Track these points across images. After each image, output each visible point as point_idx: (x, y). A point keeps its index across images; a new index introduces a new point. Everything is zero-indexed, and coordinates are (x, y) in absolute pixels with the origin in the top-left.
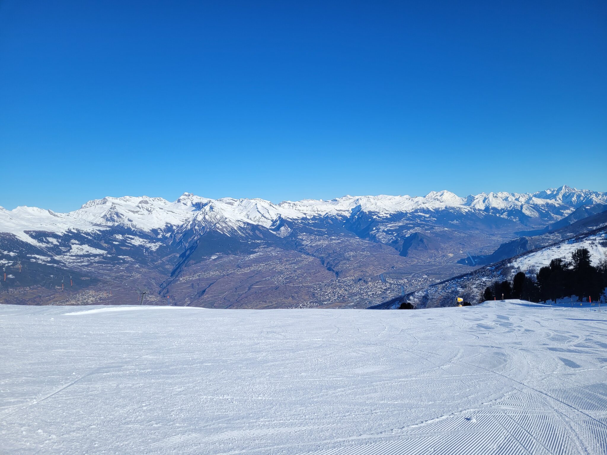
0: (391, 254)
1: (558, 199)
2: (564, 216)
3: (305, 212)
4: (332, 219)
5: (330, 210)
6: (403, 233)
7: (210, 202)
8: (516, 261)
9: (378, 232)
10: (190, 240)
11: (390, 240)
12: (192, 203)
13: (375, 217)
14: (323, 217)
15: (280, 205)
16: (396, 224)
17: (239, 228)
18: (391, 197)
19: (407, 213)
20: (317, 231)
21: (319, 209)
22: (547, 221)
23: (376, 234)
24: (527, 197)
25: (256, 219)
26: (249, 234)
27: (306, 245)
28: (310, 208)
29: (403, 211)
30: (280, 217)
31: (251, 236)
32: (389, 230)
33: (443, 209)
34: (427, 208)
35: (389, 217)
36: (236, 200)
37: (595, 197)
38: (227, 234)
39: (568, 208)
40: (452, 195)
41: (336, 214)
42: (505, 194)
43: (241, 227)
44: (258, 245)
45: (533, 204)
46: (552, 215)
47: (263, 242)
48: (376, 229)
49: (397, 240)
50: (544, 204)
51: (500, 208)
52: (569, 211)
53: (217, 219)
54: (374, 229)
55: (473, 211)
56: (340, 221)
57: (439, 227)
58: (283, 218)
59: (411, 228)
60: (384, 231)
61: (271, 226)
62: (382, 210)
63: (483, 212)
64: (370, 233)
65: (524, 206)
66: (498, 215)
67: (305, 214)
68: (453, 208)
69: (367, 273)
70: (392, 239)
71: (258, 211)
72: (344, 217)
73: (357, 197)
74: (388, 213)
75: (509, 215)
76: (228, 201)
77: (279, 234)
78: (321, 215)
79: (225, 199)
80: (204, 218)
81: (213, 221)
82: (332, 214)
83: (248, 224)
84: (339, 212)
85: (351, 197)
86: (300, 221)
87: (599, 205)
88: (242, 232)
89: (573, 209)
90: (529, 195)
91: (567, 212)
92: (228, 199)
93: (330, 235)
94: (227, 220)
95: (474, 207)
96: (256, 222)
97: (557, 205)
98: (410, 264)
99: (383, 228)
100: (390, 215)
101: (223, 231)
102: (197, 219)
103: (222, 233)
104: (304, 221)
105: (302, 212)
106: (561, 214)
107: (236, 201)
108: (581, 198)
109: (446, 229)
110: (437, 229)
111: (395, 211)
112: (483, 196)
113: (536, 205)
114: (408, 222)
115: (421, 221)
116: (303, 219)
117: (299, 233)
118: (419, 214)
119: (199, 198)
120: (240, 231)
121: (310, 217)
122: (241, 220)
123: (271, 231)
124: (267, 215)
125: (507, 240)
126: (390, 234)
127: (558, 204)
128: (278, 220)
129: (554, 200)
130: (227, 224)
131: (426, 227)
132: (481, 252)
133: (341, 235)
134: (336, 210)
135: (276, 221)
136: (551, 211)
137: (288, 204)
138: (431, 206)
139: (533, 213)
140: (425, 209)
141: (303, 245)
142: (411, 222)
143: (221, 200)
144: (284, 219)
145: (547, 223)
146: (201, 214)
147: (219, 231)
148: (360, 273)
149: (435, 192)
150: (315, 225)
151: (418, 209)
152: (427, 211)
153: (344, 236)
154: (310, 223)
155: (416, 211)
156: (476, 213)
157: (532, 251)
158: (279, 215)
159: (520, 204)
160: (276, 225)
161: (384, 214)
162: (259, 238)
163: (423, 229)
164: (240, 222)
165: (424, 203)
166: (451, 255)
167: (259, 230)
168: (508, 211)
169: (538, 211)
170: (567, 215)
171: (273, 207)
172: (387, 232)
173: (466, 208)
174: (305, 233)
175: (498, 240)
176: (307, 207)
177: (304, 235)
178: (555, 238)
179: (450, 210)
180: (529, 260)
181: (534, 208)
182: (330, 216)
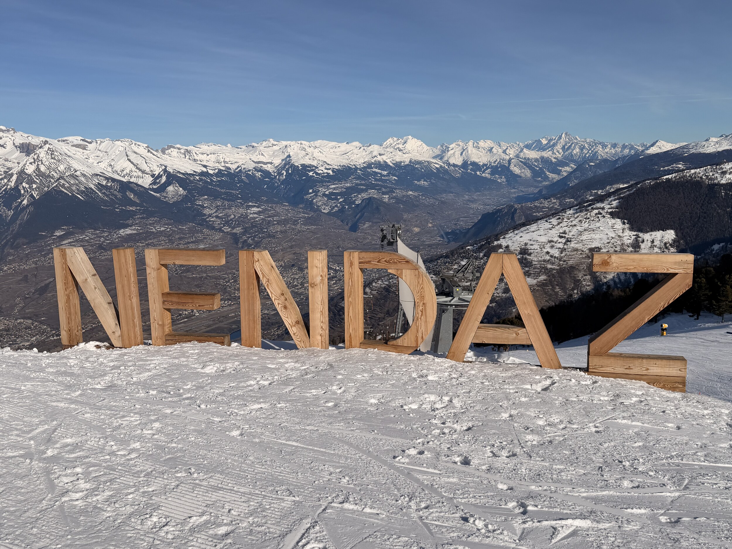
0: (336, 229)
1: (555, 151)
2: (563, 175)
3: (204, 163)
4: (248, 176)
5: (244, 162)
6: (351, 198)
7: (46, 142)
8: (504, 238)
9: (316, 195)
10: (15, 204)
11: (334, 207)
12: (14, 144)
13: (311, 174)
14: (233, 172)
15: (163, 152)
16: (341, 184)
17: (98, 187)
18: (334, 144)
19: (356, 169)
20: (225, 193)
21: (227, 160)
22: (541, 182)
23: (313, 199)
24: (517, 148)
25: (125, 172)
26: (115, 196)
27: (210, 215)
28: (213, 157)
29: (351, 166)
30: (165, 171)
31: (119, 199)
32: (331, 194)
33: (406, 163)
34: (385, 162)
35: (331, 173)
36: (89, 140)
37: (601, 149)
38: (79, 196)
39: (567, 165)
40: (419, 143)
41: (254, 168)
42: (488, 144)
43: (102, 185)
44: (132, 214)
45: (525, 158)
46: (548, 173)
47: (140, 210)
48: (313, 192)
49: (343, 207)
50: (539, 158)
51: (481, 164)
52: (568, 169)
53: (59, 171)
54: (311, 191)
55: (446, 167)
56: (259, 178)
57: (401, 189)
58: (170, 172)
59: (362, 191)
60: (324, 195)
61: (150, 184)
62: (321, 164)
63: (459, 169)
64: (305, 197)
65: (512, 161)
66: (478, 173)
67: (205, 166)
68: (419, 163)
69: (302, 256)
70: (336, 206)
71: (129, 160)
72: (266, 173)
73: (284, 143)
74: (330, 169)
75: (492, 173)
76: (76, 142)
77: (165, 197)
78: (230, 169)
79: (70, 139)
80: (38, 169)
81: (53, 175)
82: (247, 167)
83: (113, 180)
84: (257, 165)
85: (275, 143)
86: (198, 178)
87: (605, 161)
88: (104, 193)
89: (573, 166)
90: (519, 145)
91: (566, 170)
92: (77, 139)
93: (246, 199)
94: (78, 173)
95: (448, 161)
96: (126, 177)
97: (554, 160)
98: (362, 242)
99: (324, 190)
100: (333, 171)
101: (72, 191)
102: (25, 170)
103: (70, 194)
104: (204, 178)
105: (199, 162)
106: (559, 172)
107: (90, 143)
108: (584, 151)
109: (411, 193)
110: (398, 193)
111: (340, 166)
112: (459, 145)
113: (529, 159)
114: (358, 182)
115: (376, 180)
116: (202, 174)
117: (198, 197)
118: (374, 170)
119: (26, 135)
120: (100, 191)
121: (214, 171)
122: (101, 174)
123: (152, 193)
124: (144, 167)
125: (490, 209)
126: (333, 199)
127: (555, 158)
128: (162, 176)
129: (550, 153)
130: (77, 180)
131: (384, 190)
132: (456, 224)
133: (262, 199)
134: (253, 161)
135: (160, 176)
136: (545, 169)
137: (177, 150)
138: (388, 158)
139: (523, 171)
140: (382, 163)
141: (205, 215)
142: (363, 182)
143: (64, 141)
144: (172, 173)
145: (540, 185)
146: (31, 163)
147: (66, 191)
148: (291, 256)
149: (395, 139)
150: (221, 184)
151: (372, 163)
152: (384, 166)
153: (267, 202)
154: (214, 181)
155: (369, 165)
156: (450, 170)
157: (524, 225)
158: (163, 167)
159: (507, 158)
160: (159, 183)
161: (324, 170)
162: (133, 204)
163: (380, 193)
164: (99, 177)
165: (380, 155)
166: (417, 230)
167: (132, 190)
168: (492, 167)
169: (530, 167)
170: (565, 174)
171: (153, 155)
172: (329, 196)
173: (437, 162)
174: (206, 197)
175: (478, 209)
176: (208, 155)
177: (205, 199)
178: (551, 206)
179: (416, 165)
180: (521, 237)
181: (525, 164)
182: (244, 171)
